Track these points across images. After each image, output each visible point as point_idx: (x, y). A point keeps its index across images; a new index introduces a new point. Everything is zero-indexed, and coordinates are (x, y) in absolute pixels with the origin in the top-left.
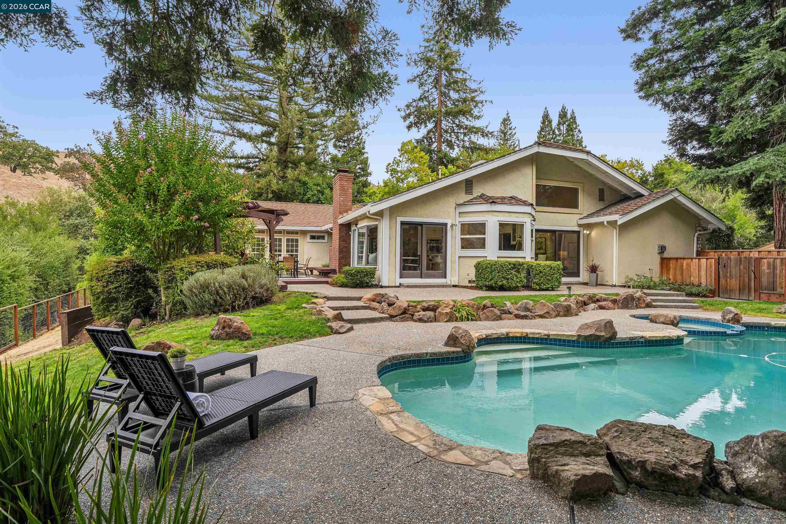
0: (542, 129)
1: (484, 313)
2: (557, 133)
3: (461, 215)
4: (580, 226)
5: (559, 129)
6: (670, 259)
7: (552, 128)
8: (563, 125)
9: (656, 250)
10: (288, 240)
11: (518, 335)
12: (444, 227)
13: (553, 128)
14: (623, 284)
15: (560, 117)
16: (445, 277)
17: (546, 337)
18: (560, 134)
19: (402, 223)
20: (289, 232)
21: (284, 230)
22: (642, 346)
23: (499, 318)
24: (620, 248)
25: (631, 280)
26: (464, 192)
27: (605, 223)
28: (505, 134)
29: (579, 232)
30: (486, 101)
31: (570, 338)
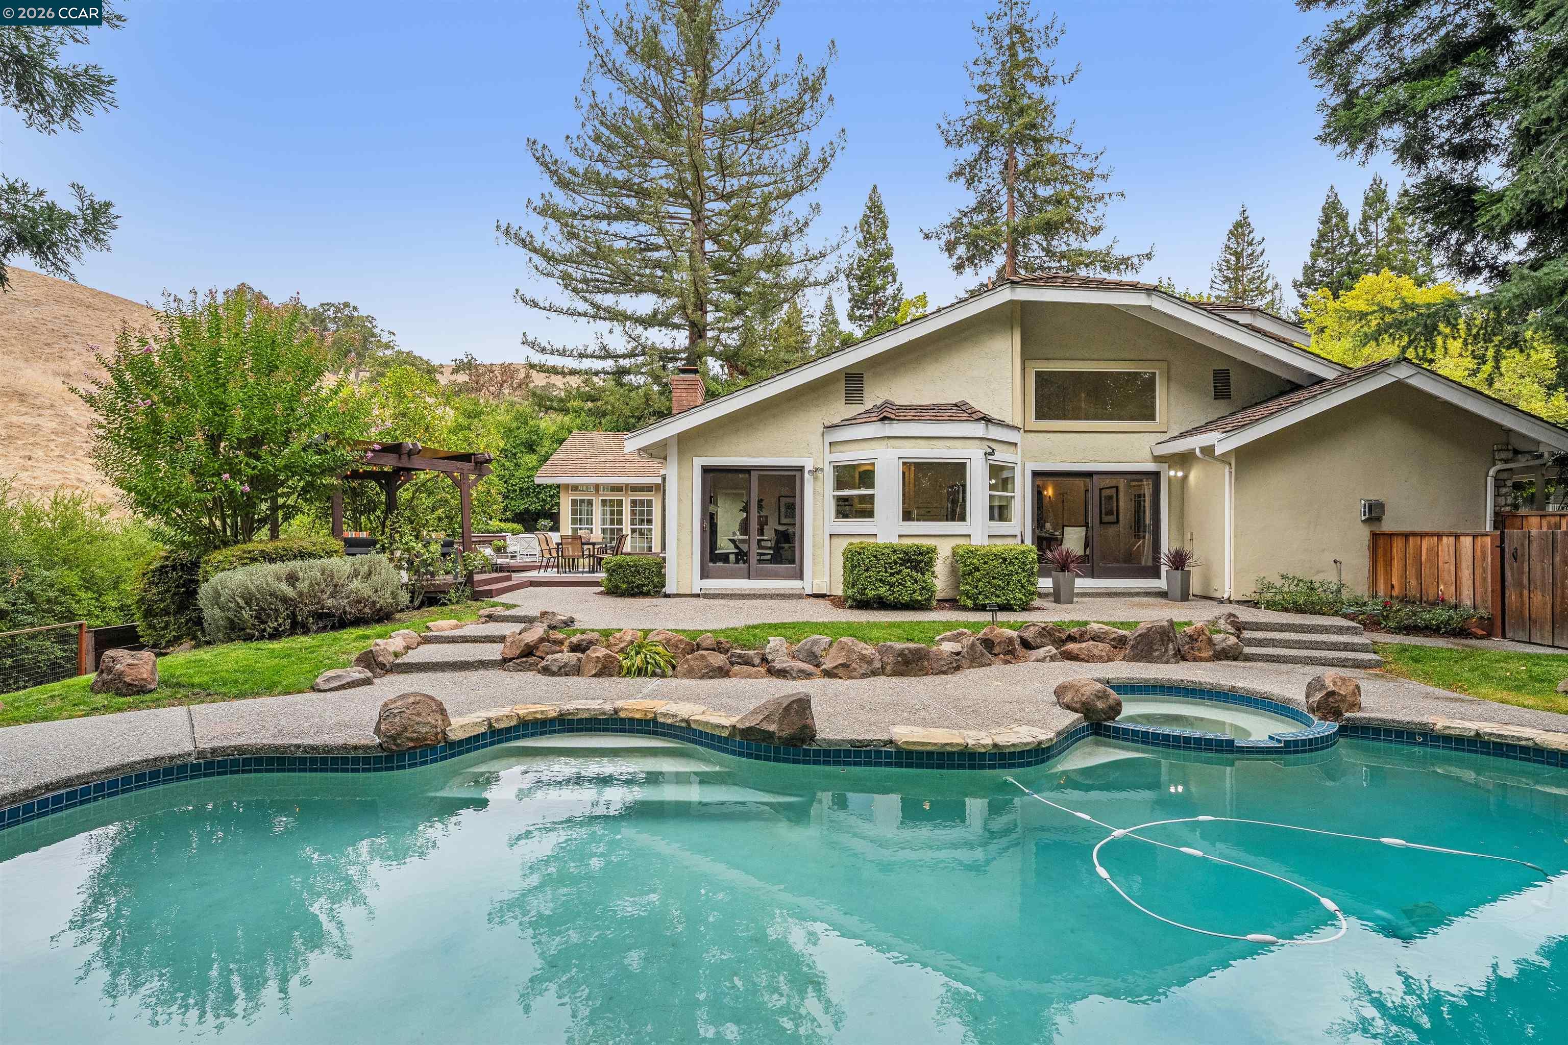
0: (1323, 236)
1: (687, 660)
2: (1361, 240)
3: (833, 449)
4: (1158, 459)
5: (1365, 231)
6: (1391, 535)
7: (1347, 232)
8: (1375, 220)
9: (1360, 514)
10: (634, 503)
11: (638, 716)
12: (798, 474)
13: (1351, 229)
14: (1245, 599)
15: (1366, 204)
16: (802, 578)
17: (683, 725)
18: (1369, 243)
19: (706, 470)
20: (636, 488)
21: (627, 485)
22: (888, 764)
23: (722, 673)
24: (1239, 512)
25: (1270, 586)
26: (844, 401)
27: (1198, 451)
28: (1238, 255)
29: (1157, 474)
30: (1110, 195)
31: (717, 732)
